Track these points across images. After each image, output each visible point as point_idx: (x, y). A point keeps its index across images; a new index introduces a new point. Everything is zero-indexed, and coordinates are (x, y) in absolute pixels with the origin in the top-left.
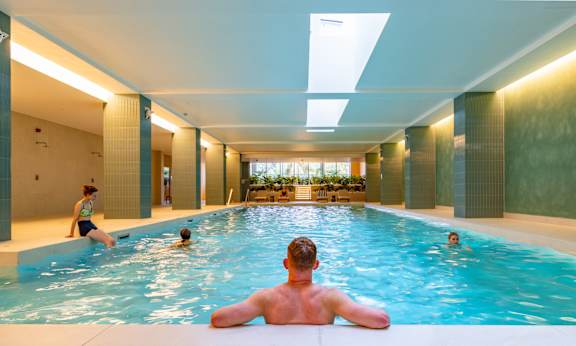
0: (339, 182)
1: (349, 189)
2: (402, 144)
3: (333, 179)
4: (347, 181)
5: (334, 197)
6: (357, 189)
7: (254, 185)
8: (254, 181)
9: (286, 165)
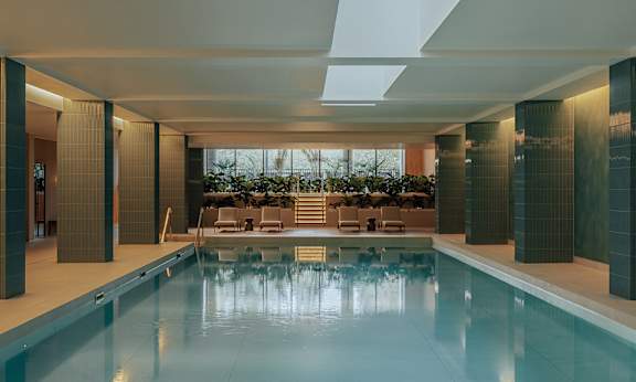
0: (382, 188)
1: (401, 202)
2: (508, 124)
3: (370, 182)
4: (398, 186)
5: (372, 221)
6: (417, 202)
7: (213, 194)
8: (211, 184)
9: (273, 154)
